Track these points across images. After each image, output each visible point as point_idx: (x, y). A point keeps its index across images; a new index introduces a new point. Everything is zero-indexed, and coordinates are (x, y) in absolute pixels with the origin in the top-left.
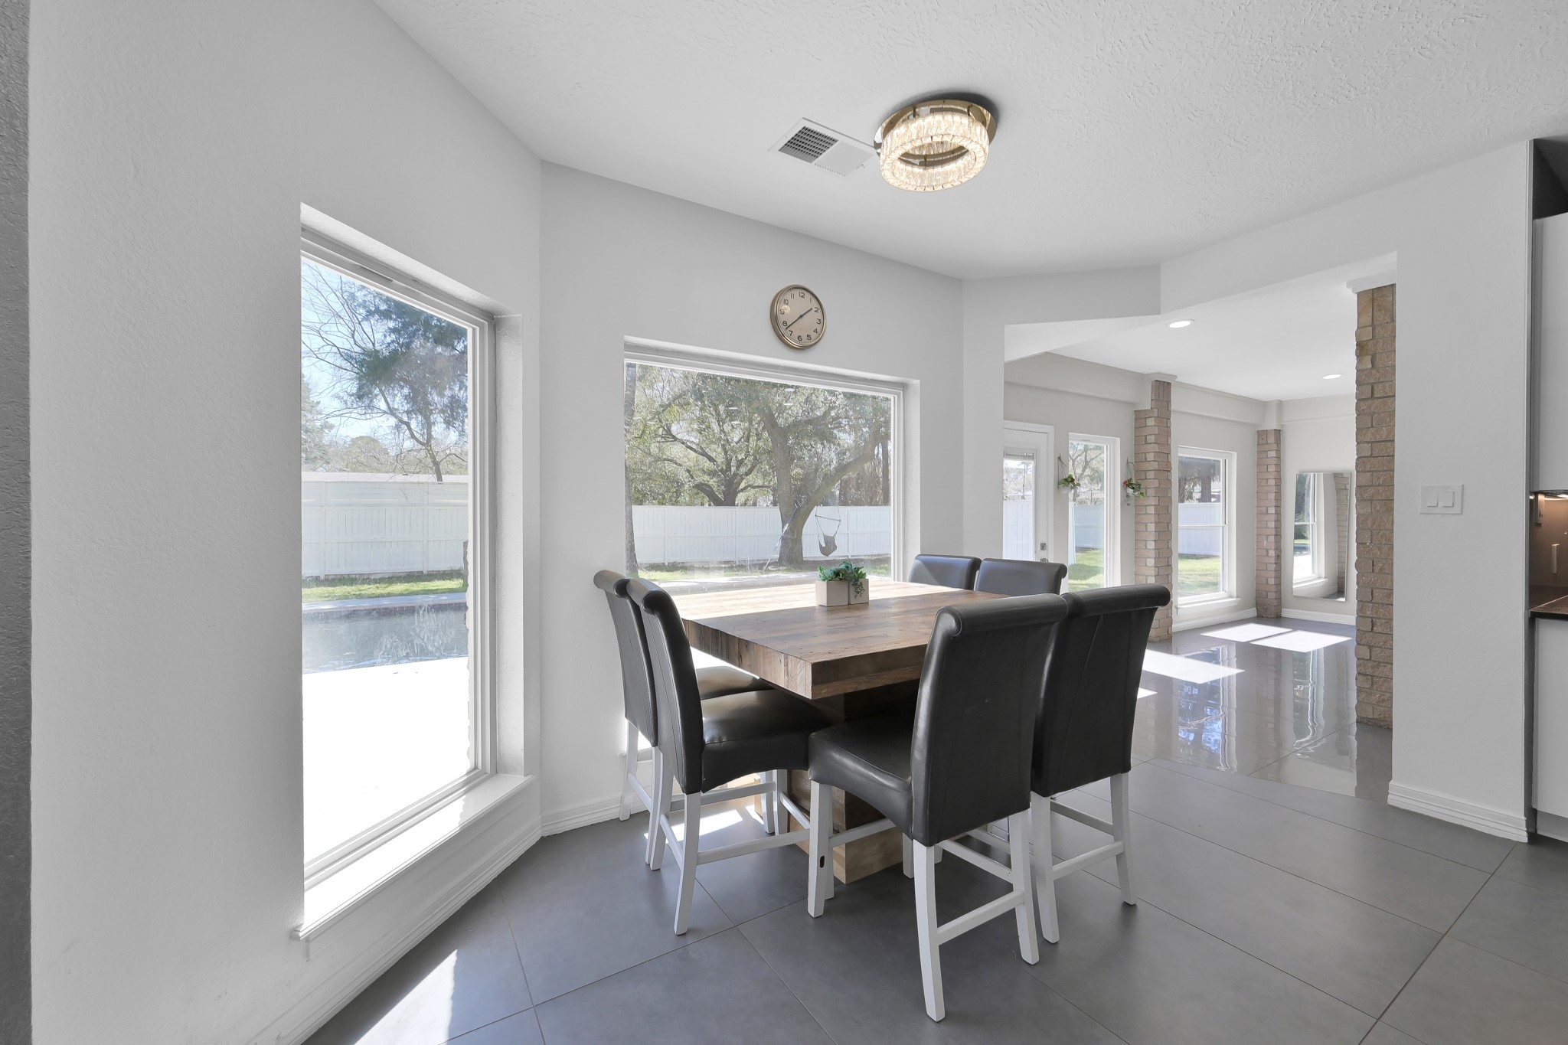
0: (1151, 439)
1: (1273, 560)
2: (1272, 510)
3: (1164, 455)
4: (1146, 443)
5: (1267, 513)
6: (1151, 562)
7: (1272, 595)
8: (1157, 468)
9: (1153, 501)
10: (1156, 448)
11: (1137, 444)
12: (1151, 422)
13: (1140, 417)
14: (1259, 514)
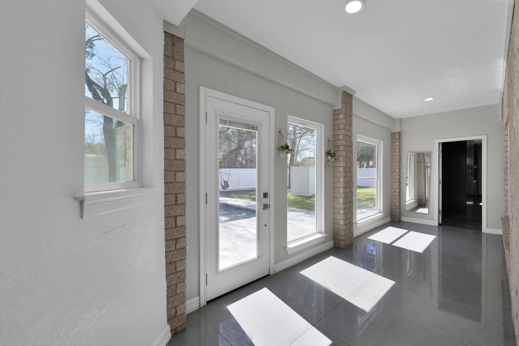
0: (342, 126)
1: (397, 194)
2: (397, 170)
3: (349, 137)
4: (339, 129)
5: (395, 172)
6: (341, 201)
7: (397, 211)
8: (344, 144)
9: (342, 164)
10: (343, 132)
11: (334, 130)
12: (341, 116)
13: (335, 113)
14: (392, 172)
